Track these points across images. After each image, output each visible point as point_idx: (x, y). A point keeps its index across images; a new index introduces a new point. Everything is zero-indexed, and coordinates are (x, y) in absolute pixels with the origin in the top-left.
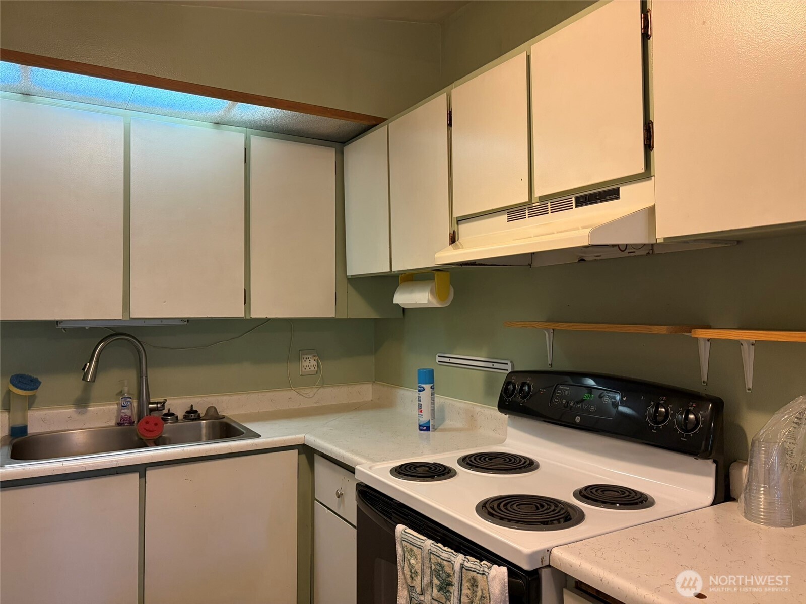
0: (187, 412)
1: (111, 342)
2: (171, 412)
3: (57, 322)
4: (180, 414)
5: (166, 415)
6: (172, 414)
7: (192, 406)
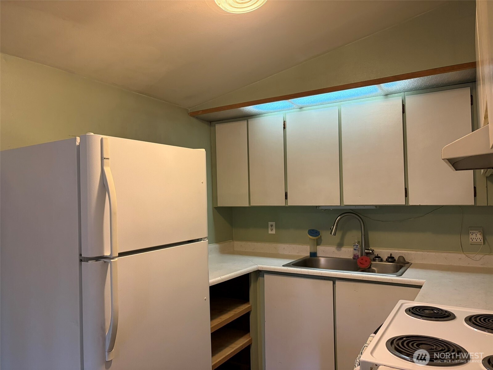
0: (388, 257)
1: (343, 217)
2: (379, 256)
3: (316, 206)
4: (385, 258)
5: (376, 257)
6: (380, 257)
7: (391, 254)
